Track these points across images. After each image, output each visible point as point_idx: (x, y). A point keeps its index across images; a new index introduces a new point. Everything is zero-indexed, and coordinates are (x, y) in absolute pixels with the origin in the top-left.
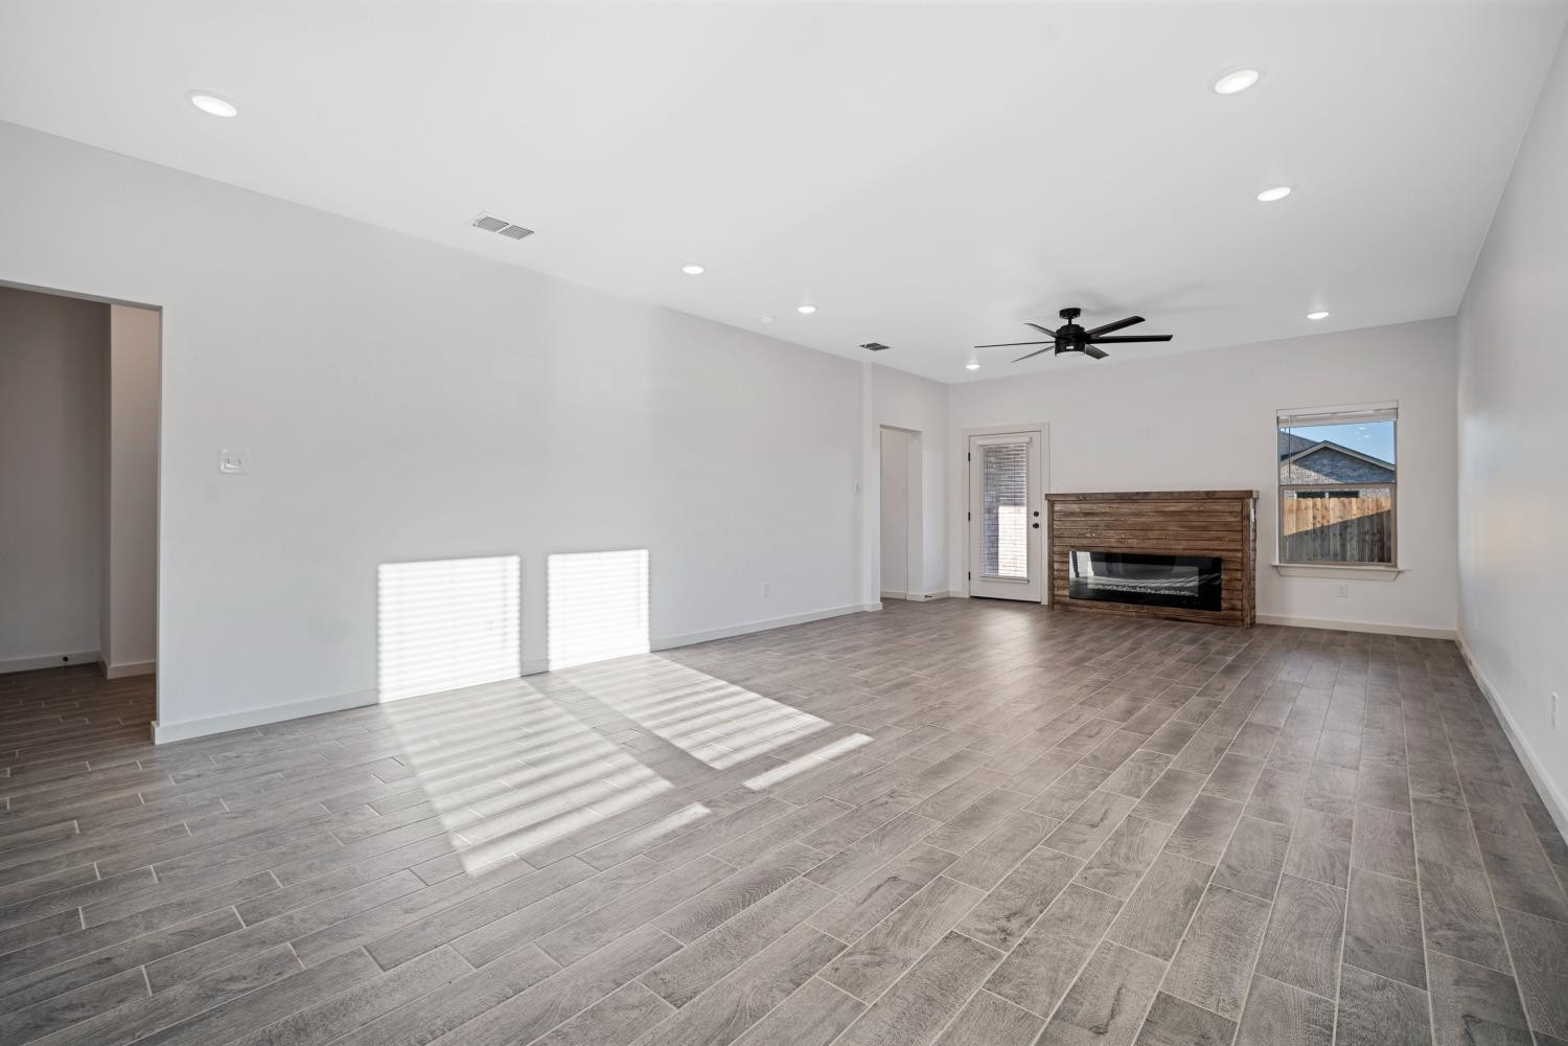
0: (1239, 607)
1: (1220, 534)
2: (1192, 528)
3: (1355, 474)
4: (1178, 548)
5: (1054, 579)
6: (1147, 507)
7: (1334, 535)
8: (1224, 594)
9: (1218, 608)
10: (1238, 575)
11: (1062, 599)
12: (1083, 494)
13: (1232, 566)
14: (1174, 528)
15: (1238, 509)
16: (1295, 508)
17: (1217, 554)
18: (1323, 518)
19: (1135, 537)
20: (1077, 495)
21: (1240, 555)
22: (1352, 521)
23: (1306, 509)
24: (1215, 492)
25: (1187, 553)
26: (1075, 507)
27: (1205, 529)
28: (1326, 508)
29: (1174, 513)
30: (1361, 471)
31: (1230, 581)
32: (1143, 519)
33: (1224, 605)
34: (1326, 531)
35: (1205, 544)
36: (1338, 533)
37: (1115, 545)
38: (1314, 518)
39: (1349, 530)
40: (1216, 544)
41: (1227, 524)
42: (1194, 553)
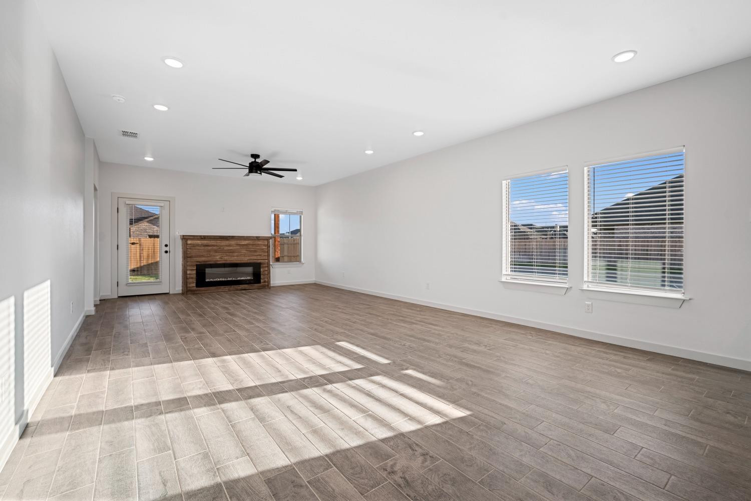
0: (267, 281)
1: (260, 253)
2: (251, 251)
4: (245, 259)
5: (187, 278)
6: (233, 242)
8: (262, 277)
9: (259, 282)
10: (266, 269)
11: (193, 288)
12: (204, 236)
13: (264, 266)
14: (244, 251)
15: (266, 243)
17: (259, 261)
19: (227, 255)
20: (201, 236)
21: (267, 261)
24: (259, 237)
25: (249, 261)
26: (199, 242)
27: (255, 251)
29: (244, 245)
31: (264, 271)
32: (231, 248)
33: (262, 281)
35: (255, 258)
37: (219, 260)
40: (259, 257)
41: (263, 249)
42: (251, 261)
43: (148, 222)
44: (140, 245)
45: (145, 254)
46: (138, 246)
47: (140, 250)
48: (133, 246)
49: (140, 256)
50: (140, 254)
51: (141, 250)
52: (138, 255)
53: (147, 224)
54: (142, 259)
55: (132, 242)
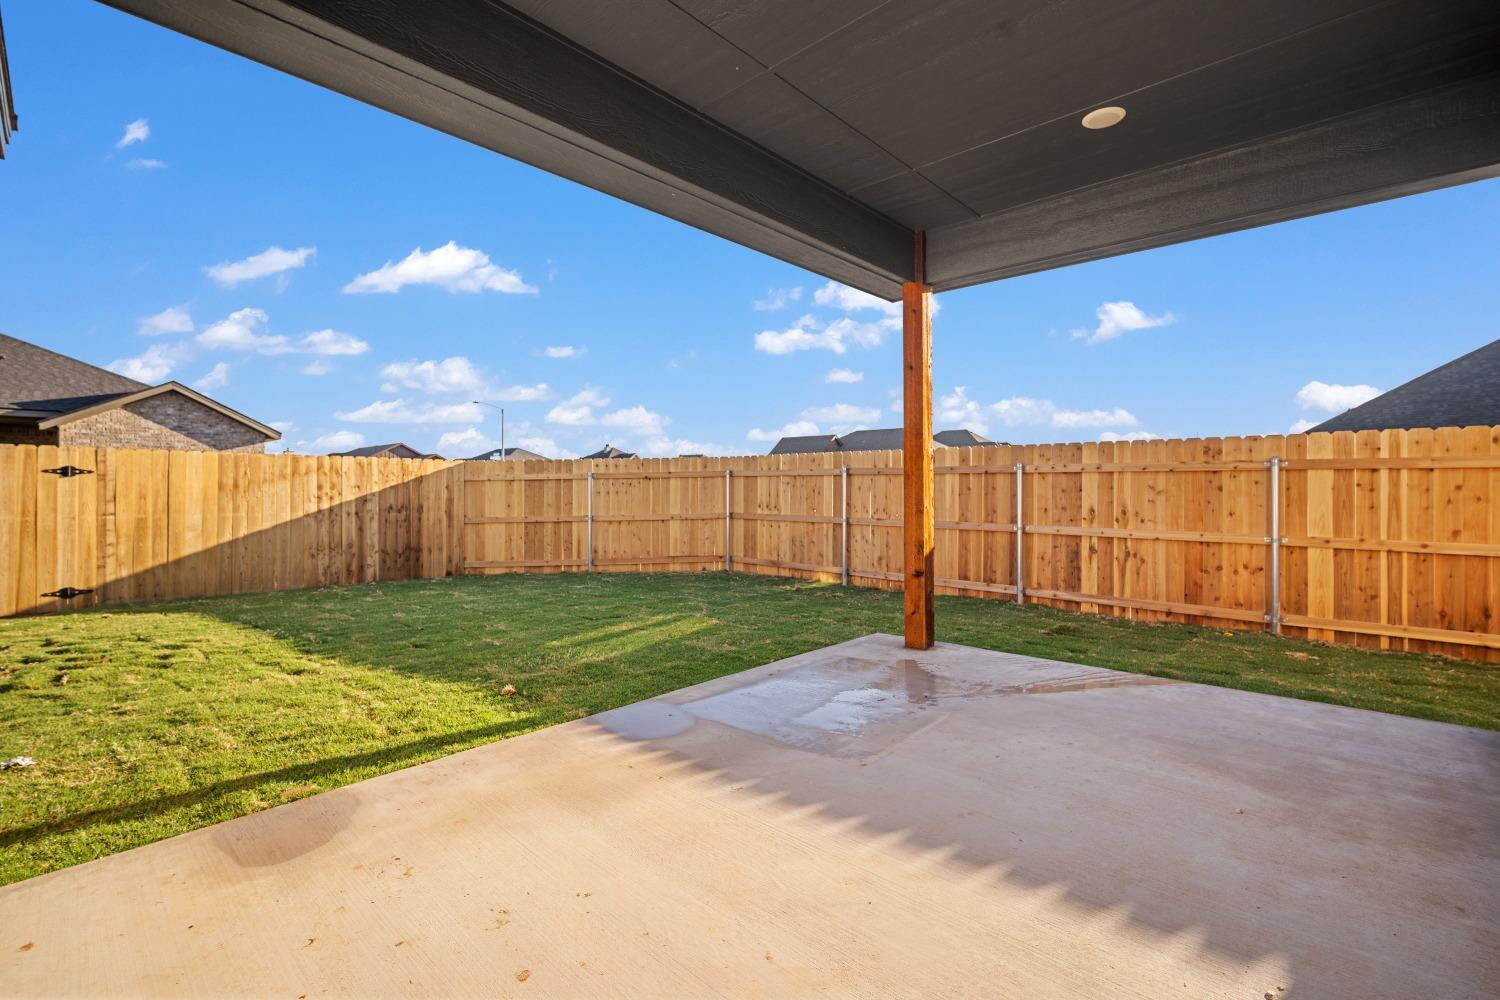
3: (212, 431)
7: (349, 514)
16: (289, 470)
18: (333, 487)
22: (373, 494)
23: (307, 473)
28: (337, 473)
30: (219, 428)
34: (336, 511)
36: (353, 511)
38: (320, 487)
39: (369, 506)
43: (125, 407)
44: (102, 477)
45: (125, 516)
46: (90, 481)
47: (102, 500)
48: (63, 483)
49: (102, 529)
50: (102, 515)
51: (107, 500)
52: (91, 519)
53: (124, 413)
54: (111, 538)
55: (61, 464)
